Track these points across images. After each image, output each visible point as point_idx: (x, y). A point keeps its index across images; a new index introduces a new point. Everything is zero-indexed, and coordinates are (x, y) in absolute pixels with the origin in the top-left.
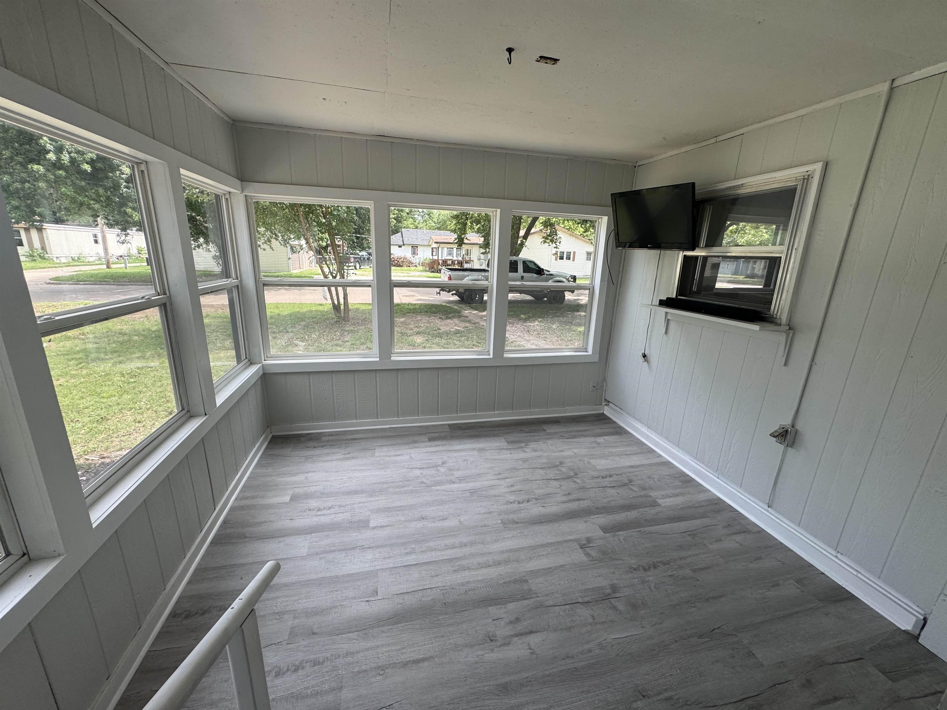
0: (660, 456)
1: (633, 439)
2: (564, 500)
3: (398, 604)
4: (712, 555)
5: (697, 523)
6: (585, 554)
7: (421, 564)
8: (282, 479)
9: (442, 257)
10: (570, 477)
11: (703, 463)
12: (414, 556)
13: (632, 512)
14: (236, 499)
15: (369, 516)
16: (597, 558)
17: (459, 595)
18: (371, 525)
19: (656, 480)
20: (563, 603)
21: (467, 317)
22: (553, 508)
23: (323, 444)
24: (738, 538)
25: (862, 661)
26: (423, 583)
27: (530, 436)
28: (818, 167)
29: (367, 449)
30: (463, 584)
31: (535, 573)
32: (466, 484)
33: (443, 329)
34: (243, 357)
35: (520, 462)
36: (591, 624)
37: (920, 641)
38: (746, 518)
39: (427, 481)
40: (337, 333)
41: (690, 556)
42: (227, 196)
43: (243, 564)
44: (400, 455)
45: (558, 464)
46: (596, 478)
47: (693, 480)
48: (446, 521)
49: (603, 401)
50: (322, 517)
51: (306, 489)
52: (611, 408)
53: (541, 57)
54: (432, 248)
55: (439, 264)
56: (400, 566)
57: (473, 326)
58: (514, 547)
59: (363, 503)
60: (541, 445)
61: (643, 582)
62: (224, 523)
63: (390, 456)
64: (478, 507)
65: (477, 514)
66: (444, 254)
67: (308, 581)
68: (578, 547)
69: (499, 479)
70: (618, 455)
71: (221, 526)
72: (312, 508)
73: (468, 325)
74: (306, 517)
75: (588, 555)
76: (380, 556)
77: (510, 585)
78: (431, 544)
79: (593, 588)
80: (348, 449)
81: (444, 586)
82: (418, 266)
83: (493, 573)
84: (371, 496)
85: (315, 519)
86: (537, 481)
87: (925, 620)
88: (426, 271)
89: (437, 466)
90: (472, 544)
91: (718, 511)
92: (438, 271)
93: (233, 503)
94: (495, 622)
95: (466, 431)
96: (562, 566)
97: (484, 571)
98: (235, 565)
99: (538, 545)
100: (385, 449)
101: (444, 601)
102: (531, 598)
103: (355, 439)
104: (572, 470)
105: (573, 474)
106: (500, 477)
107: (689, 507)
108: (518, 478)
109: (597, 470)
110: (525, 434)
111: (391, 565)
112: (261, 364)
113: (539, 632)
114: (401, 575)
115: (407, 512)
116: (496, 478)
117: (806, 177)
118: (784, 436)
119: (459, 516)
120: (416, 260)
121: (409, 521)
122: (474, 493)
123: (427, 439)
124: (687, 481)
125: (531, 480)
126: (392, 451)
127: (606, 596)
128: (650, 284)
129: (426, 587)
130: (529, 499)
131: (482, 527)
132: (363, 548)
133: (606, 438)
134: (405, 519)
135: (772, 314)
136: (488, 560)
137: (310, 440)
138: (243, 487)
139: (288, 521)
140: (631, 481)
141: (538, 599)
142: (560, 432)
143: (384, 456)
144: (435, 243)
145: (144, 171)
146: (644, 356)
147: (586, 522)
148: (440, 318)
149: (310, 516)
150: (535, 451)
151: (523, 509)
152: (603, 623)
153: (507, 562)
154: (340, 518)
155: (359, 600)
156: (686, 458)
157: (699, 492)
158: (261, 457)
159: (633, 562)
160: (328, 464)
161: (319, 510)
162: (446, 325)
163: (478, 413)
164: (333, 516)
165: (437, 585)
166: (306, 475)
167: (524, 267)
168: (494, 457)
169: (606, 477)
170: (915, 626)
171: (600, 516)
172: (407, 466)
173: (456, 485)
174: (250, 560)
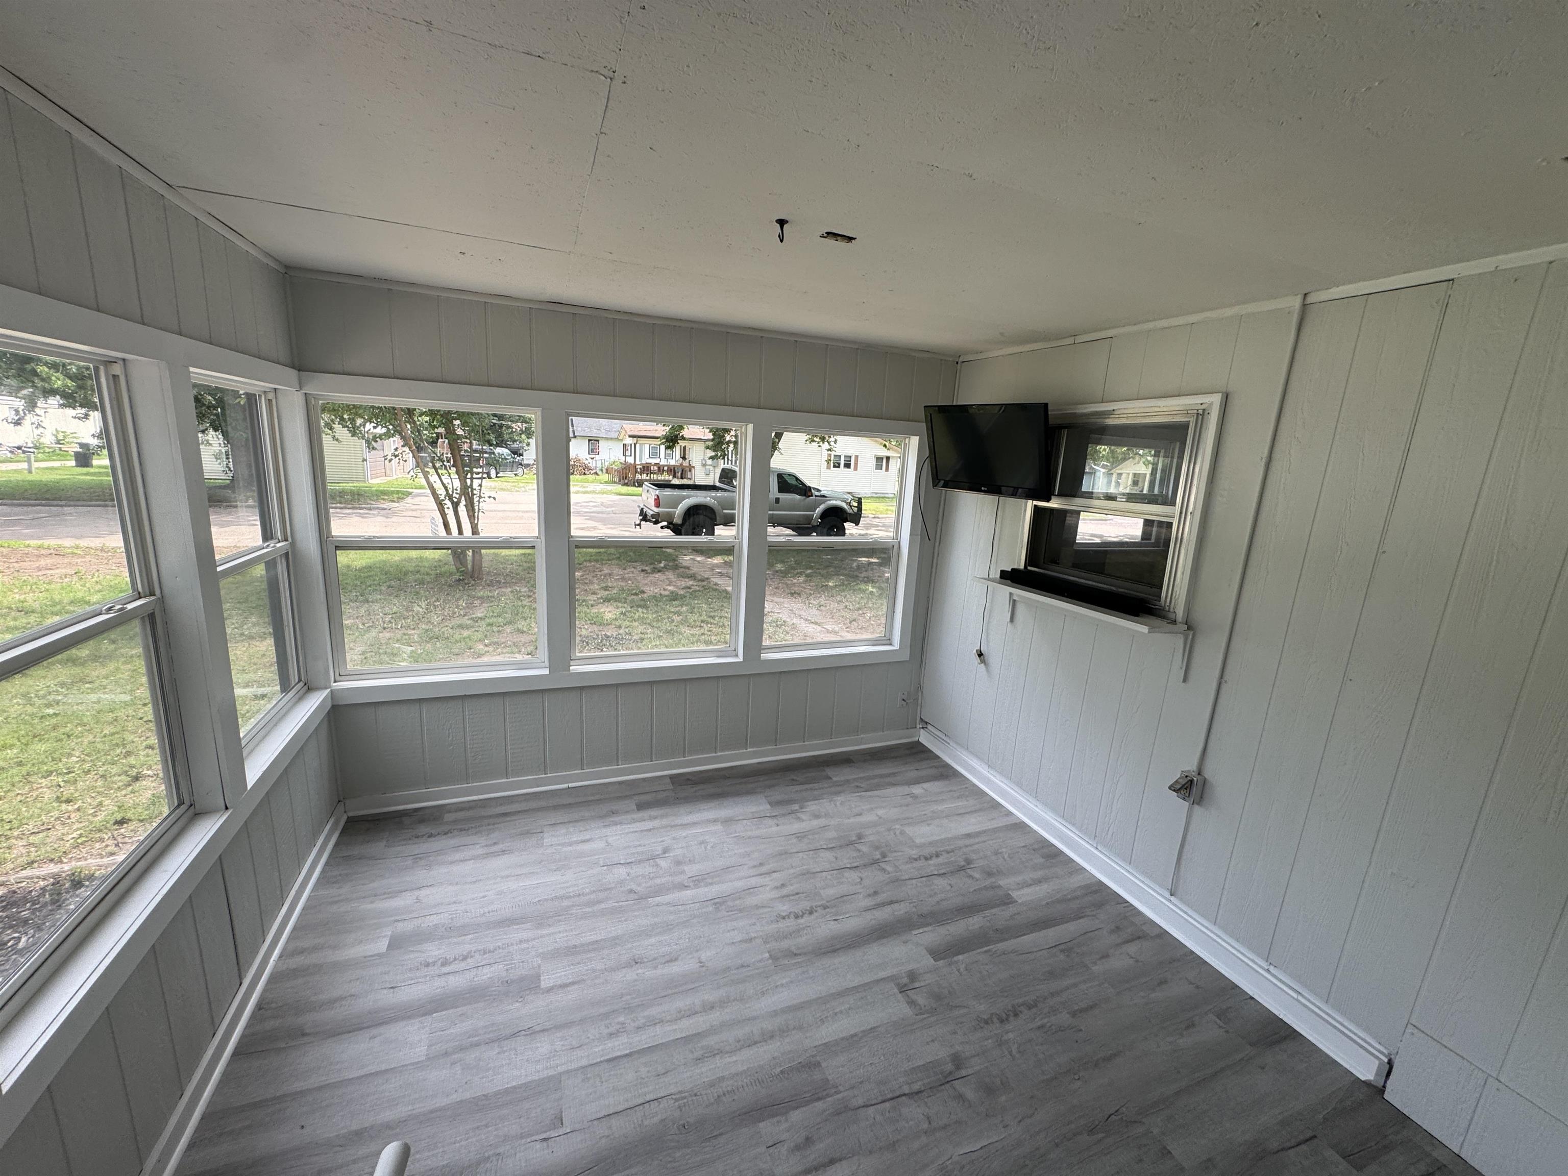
0: (1009, 814)
1: (967, 786)
2: (868, 904)
3: (601, 1138)
4: (1097, 983)
5: (1072, 928)
6: (908, 1003)
7: (638, 1052)
8: (369, 906)
9: (641, 459)
10: (875, 862)
11: (1074, 825)
12: (624, 1039)
13: (975, 917)
14: (281, 957)
15: (539, 966)
16: (927, 1008)
17: (707, 1106)
18: (545, 983)
19: (1006, 856)
20: (880, 1099)
21: (688, 568)
22: (852, 923)
23: (446, 828)
24: (1132, 948)
25: (1316, 1140)
26: (643, 1090)
27: (807, 790)
28: (1215, 400)
29: (527, 833)
30: (712, 1085)
31: (830, 1048)
32: (706, 889)
33: (651, 591)
34: (294, 678)
35: (795, 841)
36: (926, 1133)
37: (1387, 1096)
38: (1139, 913)
39: (639, 889)
40: (461, 602)
41: (1067, 988)
42: (271, 396)
43: (301, 1092)
44: (588, 841)
45: (854, 838)
46: (916, 860)
47: (1061, 853)
48: (677, 963)
49: (918, 721)
50: (451, 978)
51: (420, 921)
52: (930, 733)
53: (828, 233)
54: (625, 445)
55: (636, 472)
56: (601, 1062)
57: (699, 586)
58: (795, 1002)
59: (527, 941)
60: (825, 805)
61: (1001, 1044)
62: (260, 1009)
63: (570, 844)
64: (729, 931)
65: (729, 944)
66: (644, 455)
67: (432, 1112)
68: (896, 991)
69: (761, 875)
70: (947, 816)
71: (253, 1017)
72: (431, 961)
73: (691, 583)
74: (420, 980)
75: (912, 1003)
76: (563, 1045)
77: (791, 1075)
78: (654, 1011)
79: (923, 1065)
80: (492, 836)
81: (680, 1092)
82: (600, 473)
83: (763, 1054)
84: (540, 926)
85: (439, 983)
86: (824, 874)
87: (1390, 1063)
88: (615, 483)
89: (653, 858)
90: (723, 1003)
91: (1100, 905)
92: (634, 483)
93: (275, 967)
94: (771, 1150)
95: (701, 787)
96: (872, 1029)
97: (746, 1054)
98: (285, 1096)
99: (832, 994)
100: (562, 830)
101: (681, 1122)
102: (828, 1096)
103: (505, 814)
104: (877, 848)
105: (879, 856)
106: (763, 869)
107: (1058, 901)
108: (792, 871)
109: (917, 847)
110: (798, 788)
111: (584, 1062)
112: (329, 690)
113: (845, 1158)
114: (604, 1079)
115: (606, 952)
116: (755, 874)
117: (1201, 412)
118: (1188, 789)
119: (697, 951)
120: (596, 462)
121: (613, 970)
122: (721, 904)
123: (635, 807)
124: (1053, 855)
125: (814, 873)
126: (575, 834)
127: (946, 1077)
128: (984, 544)
129: (648, 1098)
130: (812, 907)
131: (738, 968)
132: (531, 1033)
133: (926, 785)
134: (603, 967)
135: (1163, 604)
136: (752, 1032)
137: (422, 821)
138: (295, 929)
139: (385, 991)
140: (968, 861)
141: (839, 1096)
142: (855, 780)
143: (559, 845)
144: (630, 436)
145: (118, 376)
146: (980, 654)
147: (905, 942)
148: (643, 571)
149: (428, 978)
150: (817, 817)
151: (803, 929)
152: (944, 1127)
153: (783, 1031)
154: (485, 975)
155: (529, 1140)
156: (1049, 817)
157: (1071, 874)
158: (327, 864)
159: (982, 1008)
160: (456, 869)
161: (444, 964)
162: (655, 584)
163: (719, 754)
164: (473, 972)
165: (669, 1092)
166: (416, 893)
167: (779, 483)
168: (749, 833)
169: (931, 857)
170: (1377, 1074)
171: (925, 929)
172: (601, 863)
173: (688, 893)
174: (314, 1081)
